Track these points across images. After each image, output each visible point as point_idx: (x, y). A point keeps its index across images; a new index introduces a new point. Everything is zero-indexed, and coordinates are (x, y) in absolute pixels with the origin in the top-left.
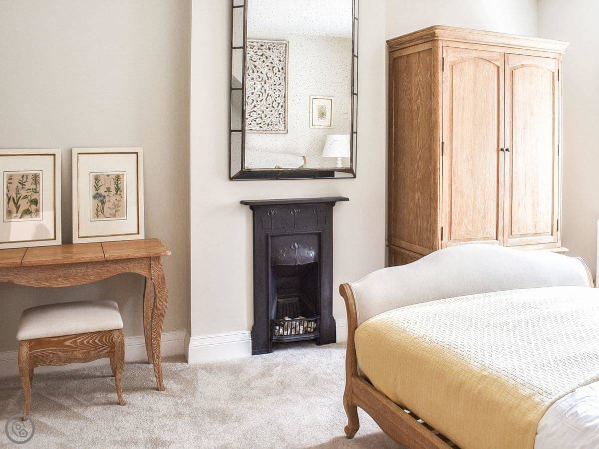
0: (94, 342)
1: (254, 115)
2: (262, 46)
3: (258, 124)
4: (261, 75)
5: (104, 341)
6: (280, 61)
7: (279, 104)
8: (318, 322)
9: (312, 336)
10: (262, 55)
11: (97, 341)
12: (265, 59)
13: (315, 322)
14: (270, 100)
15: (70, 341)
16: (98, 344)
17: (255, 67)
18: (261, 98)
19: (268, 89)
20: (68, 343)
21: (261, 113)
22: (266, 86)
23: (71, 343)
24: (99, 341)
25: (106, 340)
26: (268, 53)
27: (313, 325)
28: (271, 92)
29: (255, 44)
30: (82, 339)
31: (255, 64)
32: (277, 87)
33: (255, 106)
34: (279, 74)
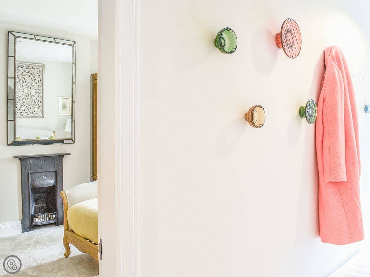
1: (24, 107)
2: (28, 66)
3: (26, 113)
4: (28, 84)
6: (39, 76)
7: (38, 100)
8: (56, 214)
9: (53, 222)
10: (28, 72)
12: (30, 75)
14: (33, 99)
18: (28, 97)
21: (28, 106)
22: (31, 91)
26: (32, 71)
27: (54, 216)
28: (34, 94)
29: (24, 65)
31: (24, 77)
32: (37, 91)
33: (24, 102)
34: (38, 84)
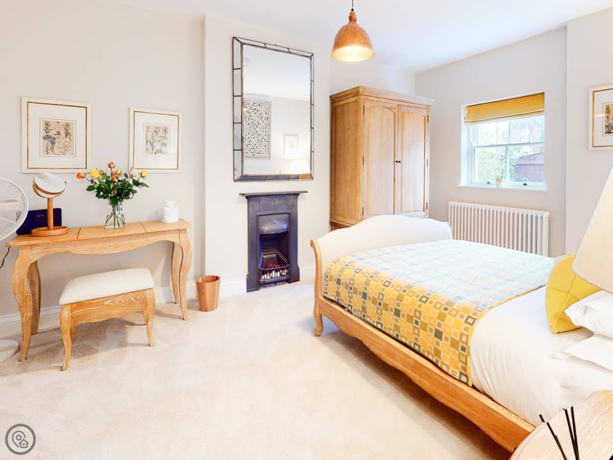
0: (130, 300)
1: (250, 147)
2: (254, 103)
3: (252, 153)
4: (255, 122)
5: (138, 298)
6: (266, 113)
7: (265, 140)
8: (289, 269)
9: (285, 278)
10: (255, 109)
11: (132, 299)
12: (256, 112)
13: (287, 268)
14: (260, 137)
15: (109, 301)
16: (133, 301)
17: (250, 116)
18: (254, 136)
19: (258, 131)
20: (107, 303)
21: (254, 145)
22: (258, 129)
23: (110, 302)
24: (134, 299)
25: (140, 298)
26: (258, 108)
27: (286, 271)
28: (261, 133)
29: (250, 102)
30: (120, 299)
31: (250, 114)
32: (264, 130)
33: (250, 141)
34: (265, 122)
